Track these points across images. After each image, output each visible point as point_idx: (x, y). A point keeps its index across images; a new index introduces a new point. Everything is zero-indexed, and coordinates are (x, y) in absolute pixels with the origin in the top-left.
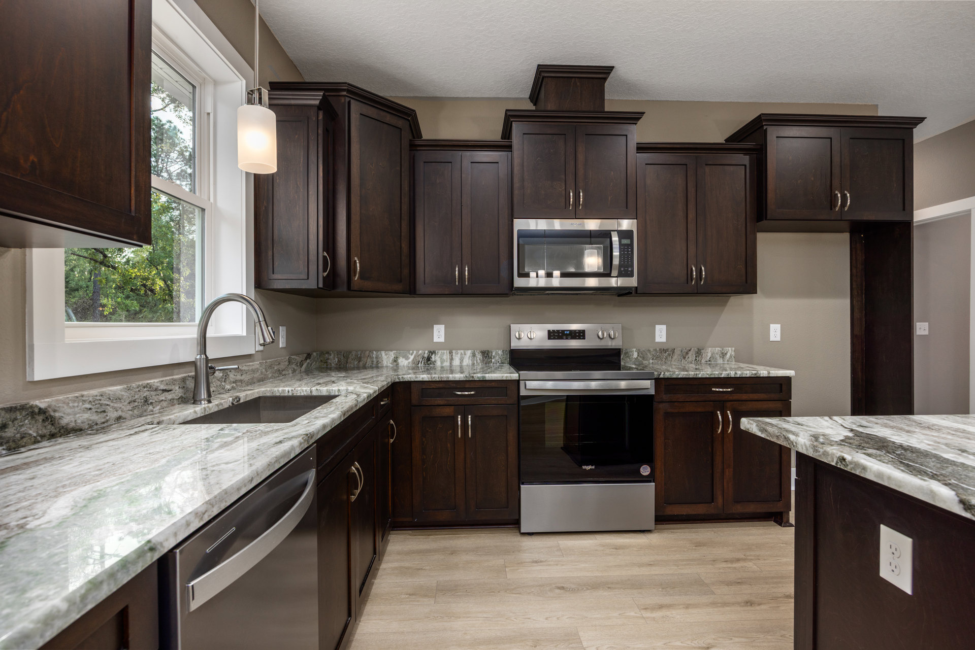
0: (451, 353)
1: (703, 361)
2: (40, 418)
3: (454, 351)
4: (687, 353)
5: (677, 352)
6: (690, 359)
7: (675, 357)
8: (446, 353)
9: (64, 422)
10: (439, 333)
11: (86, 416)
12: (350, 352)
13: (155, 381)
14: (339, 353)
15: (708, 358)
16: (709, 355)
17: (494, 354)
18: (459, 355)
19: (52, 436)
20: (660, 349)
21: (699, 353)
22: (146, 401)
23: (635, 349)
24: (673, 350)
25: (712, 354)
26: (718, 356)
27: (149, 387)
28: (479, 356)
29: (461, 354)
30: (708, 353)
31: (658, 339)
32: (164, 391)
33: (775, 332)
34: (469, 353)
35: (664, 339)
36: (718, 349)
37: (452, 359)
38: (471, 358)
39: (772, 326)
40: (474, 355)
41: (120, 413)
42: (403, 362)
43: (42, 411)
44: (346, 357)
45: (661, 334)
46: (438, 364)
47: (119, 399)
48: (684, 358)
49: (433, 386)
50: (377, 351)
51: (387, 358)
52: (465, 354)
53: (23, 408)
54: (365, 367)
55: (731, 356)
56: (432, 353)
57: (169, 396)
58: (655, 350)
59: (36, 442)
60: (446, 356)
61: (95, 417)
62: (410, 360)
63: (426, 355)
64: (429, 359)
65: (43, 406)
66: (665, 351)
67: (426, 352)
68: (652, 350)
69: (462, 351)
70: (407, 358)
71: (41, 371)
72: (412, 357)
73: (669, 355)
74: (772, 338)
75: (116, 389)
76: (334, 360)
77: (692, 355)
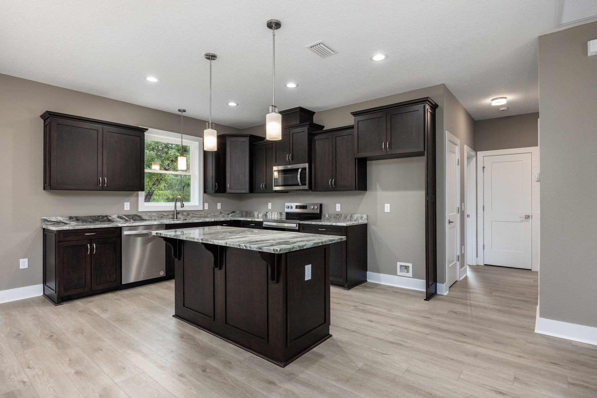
0: (272, 213)
1: (353, 220)
2: (139, 217)
4: (347, 216)
5: (343, 216)
7: (342, 218)
8: (270, 212)
9: (143, 218)
10: (270, 206)
11: (148, 218)
12: (248, 212)
13: (165, 214)
14: (245, 212)
15: (355, 219)
16: (356, 217)
17: (283, 214)
19: (141, 220)
20: (336, 214)
21: (351, 217)
22: (162, 217)
23: (327, 214)
25: (357, 217)
26: (359, 218)
27: (163, 215)
28: (279, 214)
30: (355, 216)
31: (337, 210)
32: (167, 216)
33: (387, 208)
34: (276, 213)
35: (339, 210)
36: (359, 215)
37: (272, 215)
39: (385, 204)
40: (278, 214)
41: (155, 218)
42: (260, 215)
43: (139, 216)
44: (247, 213)
45: (338, 208)
46: (268, 216)
47: (155, 216)
48: (346, 218)
49: (245, 222)
50: (254, 211)
51: (256, 214)
53: (136, 215)
54: (251, 217)
55: (365, 218)
56: (267, 212)
57: (168, 217)
58: (335, 214)
59: (138, 220)
60: (270, 214)
61: (149, 218)
62: (261, 215)
63: (265, 213)
64: (266, 215)
65: (139, 215)
66: (338, 215)
68: (333, 214)
70: (261, 214)
71: (140, 210)
72: (262, 214)
73: (340, 216)
74: (386, 211)
75: (155, 214)
76: (244, 214)
77: (348, 217)
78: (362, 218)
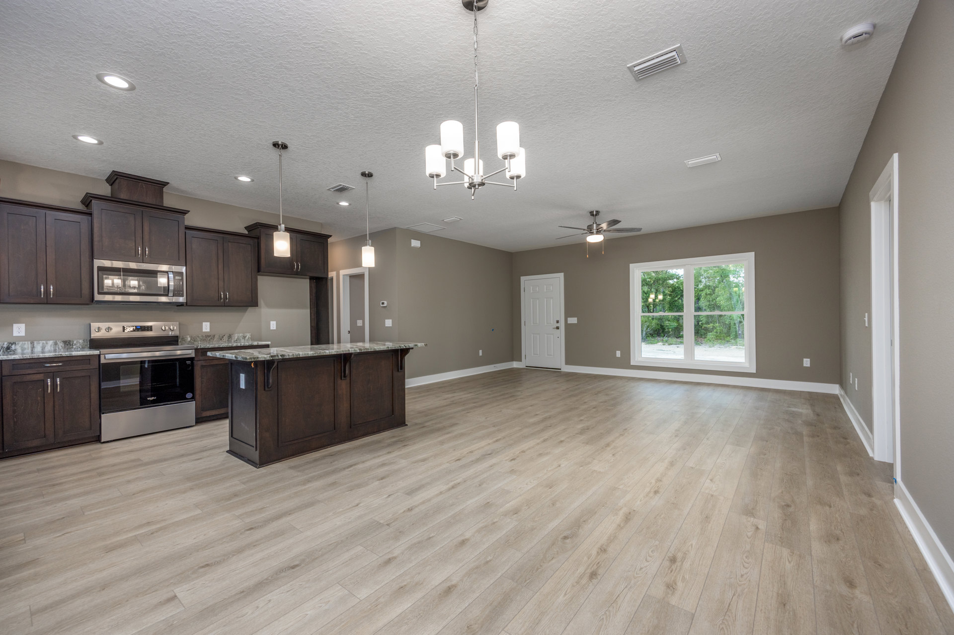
0: (32, 343)
1: (232, 341)
3: (35, 342)
4: (223, 337)
5: (217, 337)
6: (225, 340)
7: (215, 339)
8: (27, 343)
10: (19, 330)
15: (236, 339)
16: (236, 337)
17: (75, 342)
18: (41, 345)
20: (206, 336)
21: (230, 337)
23: (188, 335)
24: (214, 336)
25: (238, 337)
26: (241, 338)
28: (61, 344)
29: (43, 343)
30: (236, 336)
31: (204, 330)
33: (273, 325)
34: (51, 342)
35: (208, 330)
36: (241, 335)
37: (33, 347)
38: (52, 346)
39: (271, 322)
40: (56, 344)
45: (206, 327)
46: (19, 350)
48: (221, 340)
49: (24, 362)
52: (47, 343)
55: (249, 338)
56: (12, 344)
58: (203, 336)
60: (27, 345)
63: (5, 346)
64: (9, 348)
66: (209, 336)
67: (6, 343)
68: (199, 336)
69: (44, 342)
73: (211, 338)
74: (272, 328)
77: (226, 338)
78: (244, 337)
